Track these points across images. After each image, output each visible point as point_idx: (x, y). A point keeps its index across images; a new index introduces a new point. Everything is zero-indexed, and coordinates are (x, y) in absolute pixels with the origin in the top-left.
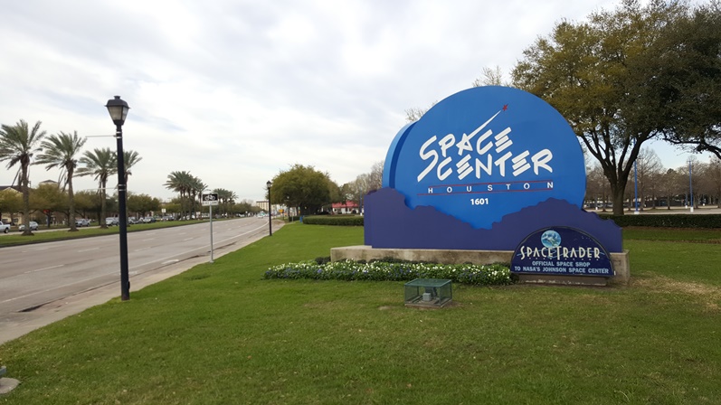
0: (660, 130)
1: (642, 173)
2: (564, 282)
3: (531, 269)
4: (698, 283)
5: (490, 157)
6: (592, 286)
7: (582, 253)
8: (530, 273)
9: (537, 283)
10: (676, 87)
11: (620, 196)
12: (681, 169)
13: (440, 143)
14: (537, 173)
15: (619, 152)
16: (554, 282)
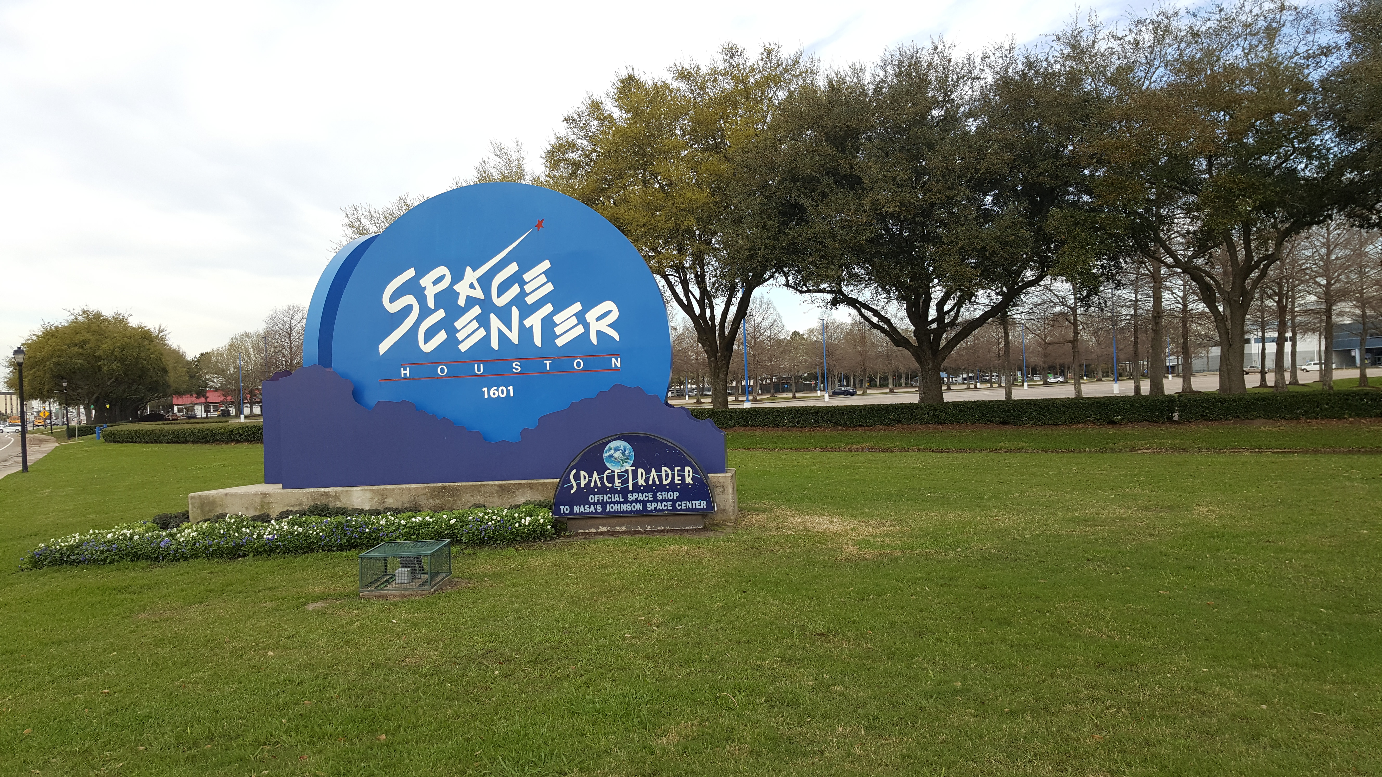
0: (779, 269)
1: (755, 338)
2: (639, 528)
3: (587, 509)
4: (831, 515)
5: (515, 312)
6: (682, 530)
7: (667, 476)
8: (585, 517)
9: (596, 533)
10: (801, 202)
11: (722, 377)
12: (811, 331)
13: (423, 282)
14: (595, 343)
15: (719, 304)
16: (624, 528)
